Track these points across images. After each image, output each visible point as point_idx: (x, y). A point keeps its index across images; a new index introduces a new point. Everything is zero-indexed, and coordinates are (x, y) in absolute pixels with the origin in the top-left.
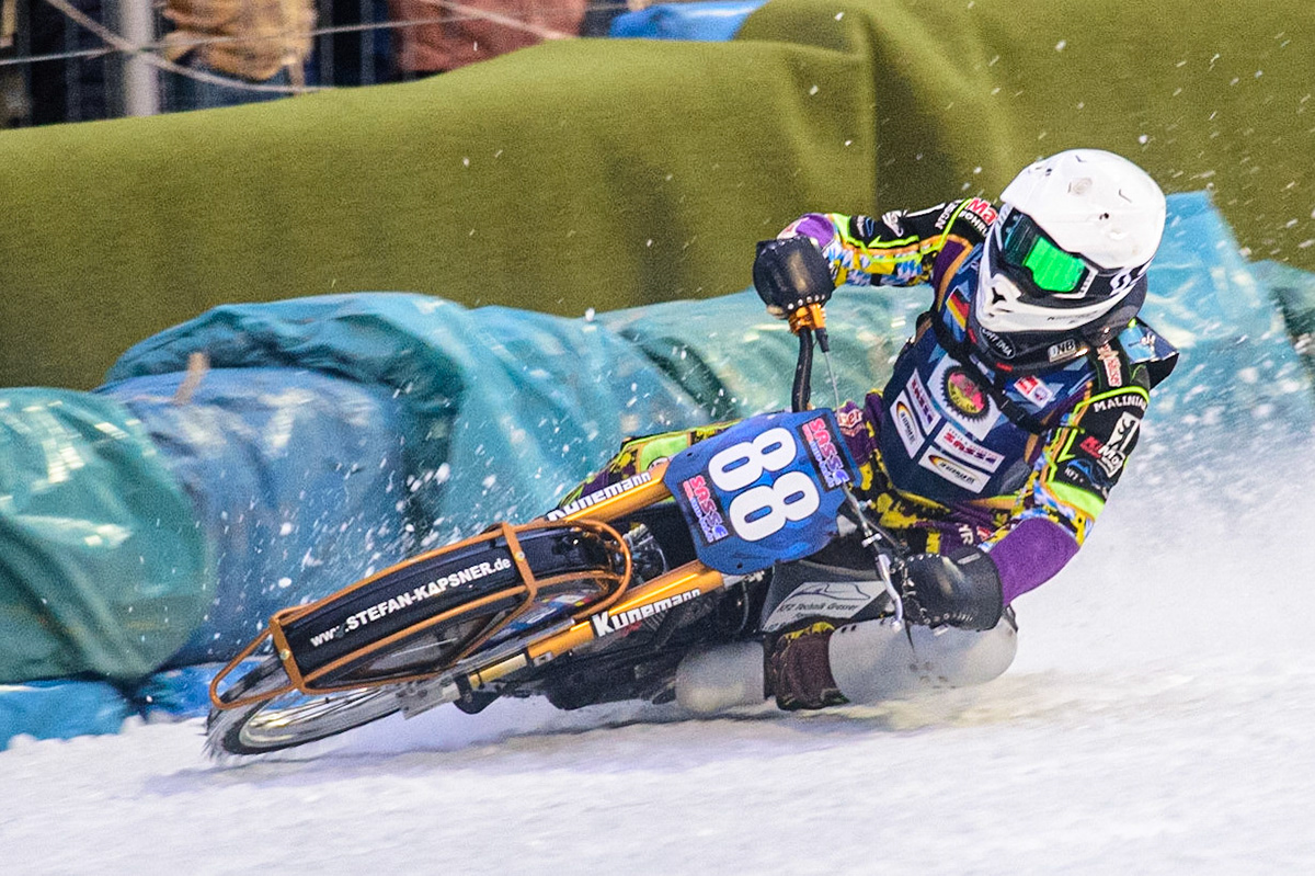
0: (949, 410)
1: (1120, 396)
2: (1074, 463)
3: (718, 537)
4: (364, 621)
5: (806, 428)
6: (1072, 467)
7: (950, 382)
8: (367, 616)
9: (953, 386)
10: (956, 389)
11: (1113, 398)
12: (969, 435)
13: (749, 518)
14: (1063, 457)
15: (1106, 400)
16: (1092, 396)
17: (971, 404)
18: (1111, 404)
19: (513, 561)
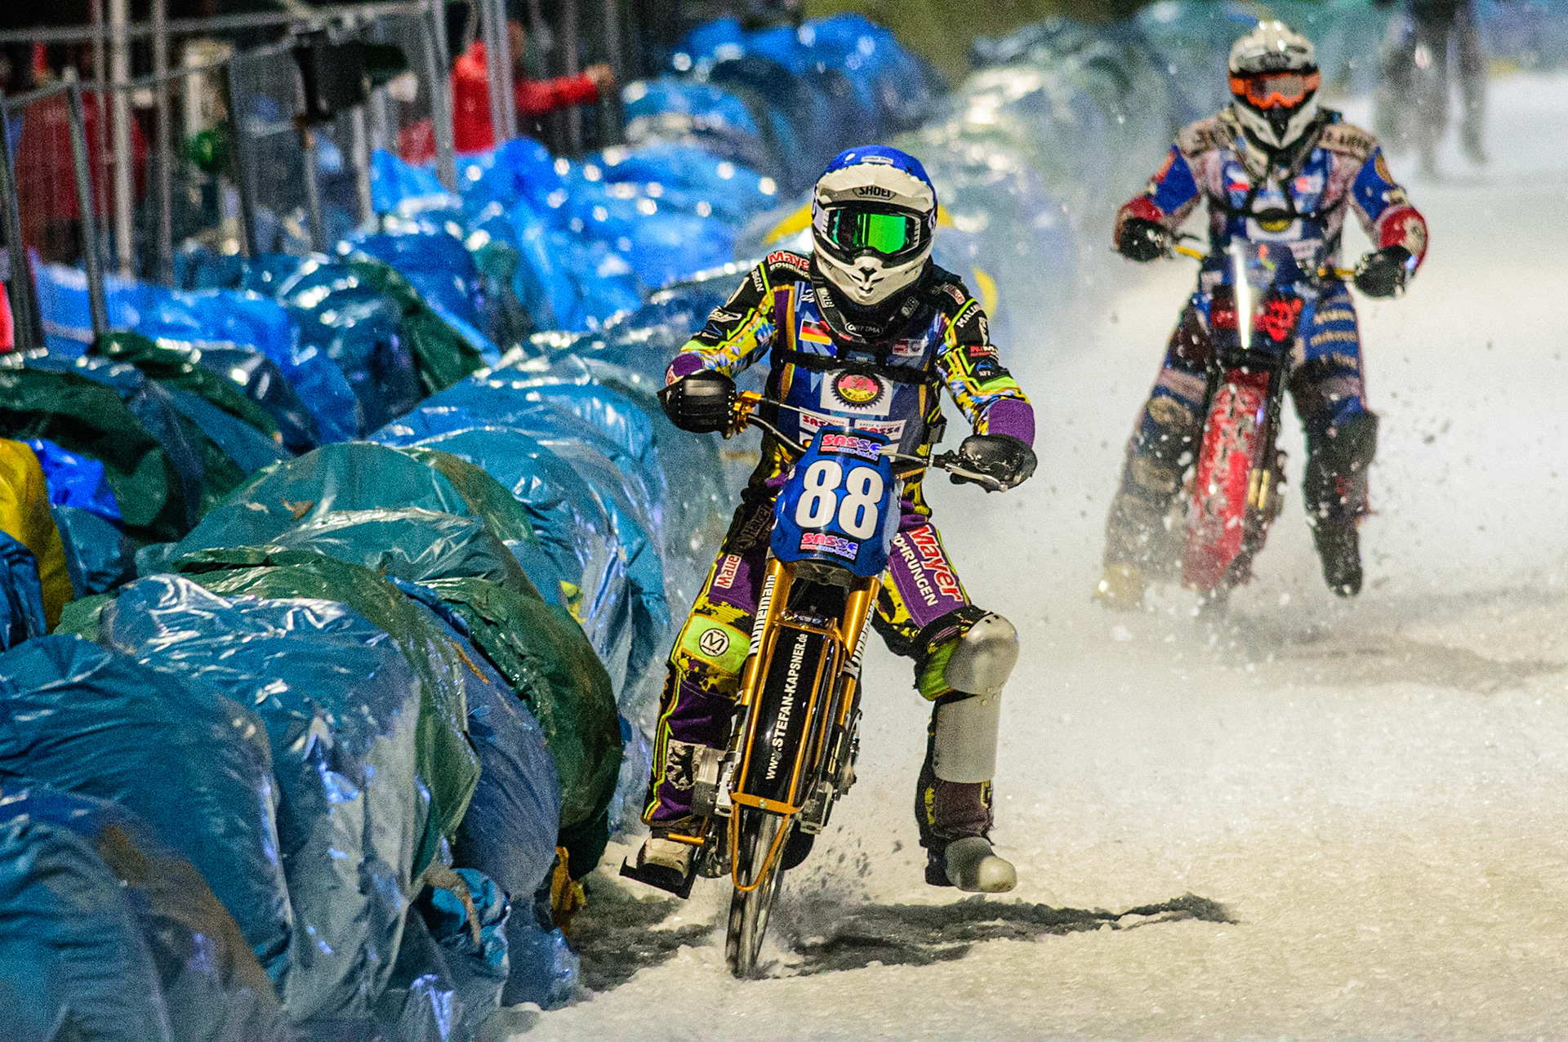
0: (853, 410)
1: (968, 308)
2: (980, 366)
3: (855, 552)
4: (783, 734)
5: (823, 449)
6: (982, 370)
7: (840, 389)
8: (780, 730)
9: (844, 390)
10: (849, 390)
11: (965, 313)
12: (877, 418)
13: (858, 523)
14: (969, 370)
15: (962, 316)
16: (951, 319)
17: (867, 392)
18: (967, 317)
19: (805, 632)
